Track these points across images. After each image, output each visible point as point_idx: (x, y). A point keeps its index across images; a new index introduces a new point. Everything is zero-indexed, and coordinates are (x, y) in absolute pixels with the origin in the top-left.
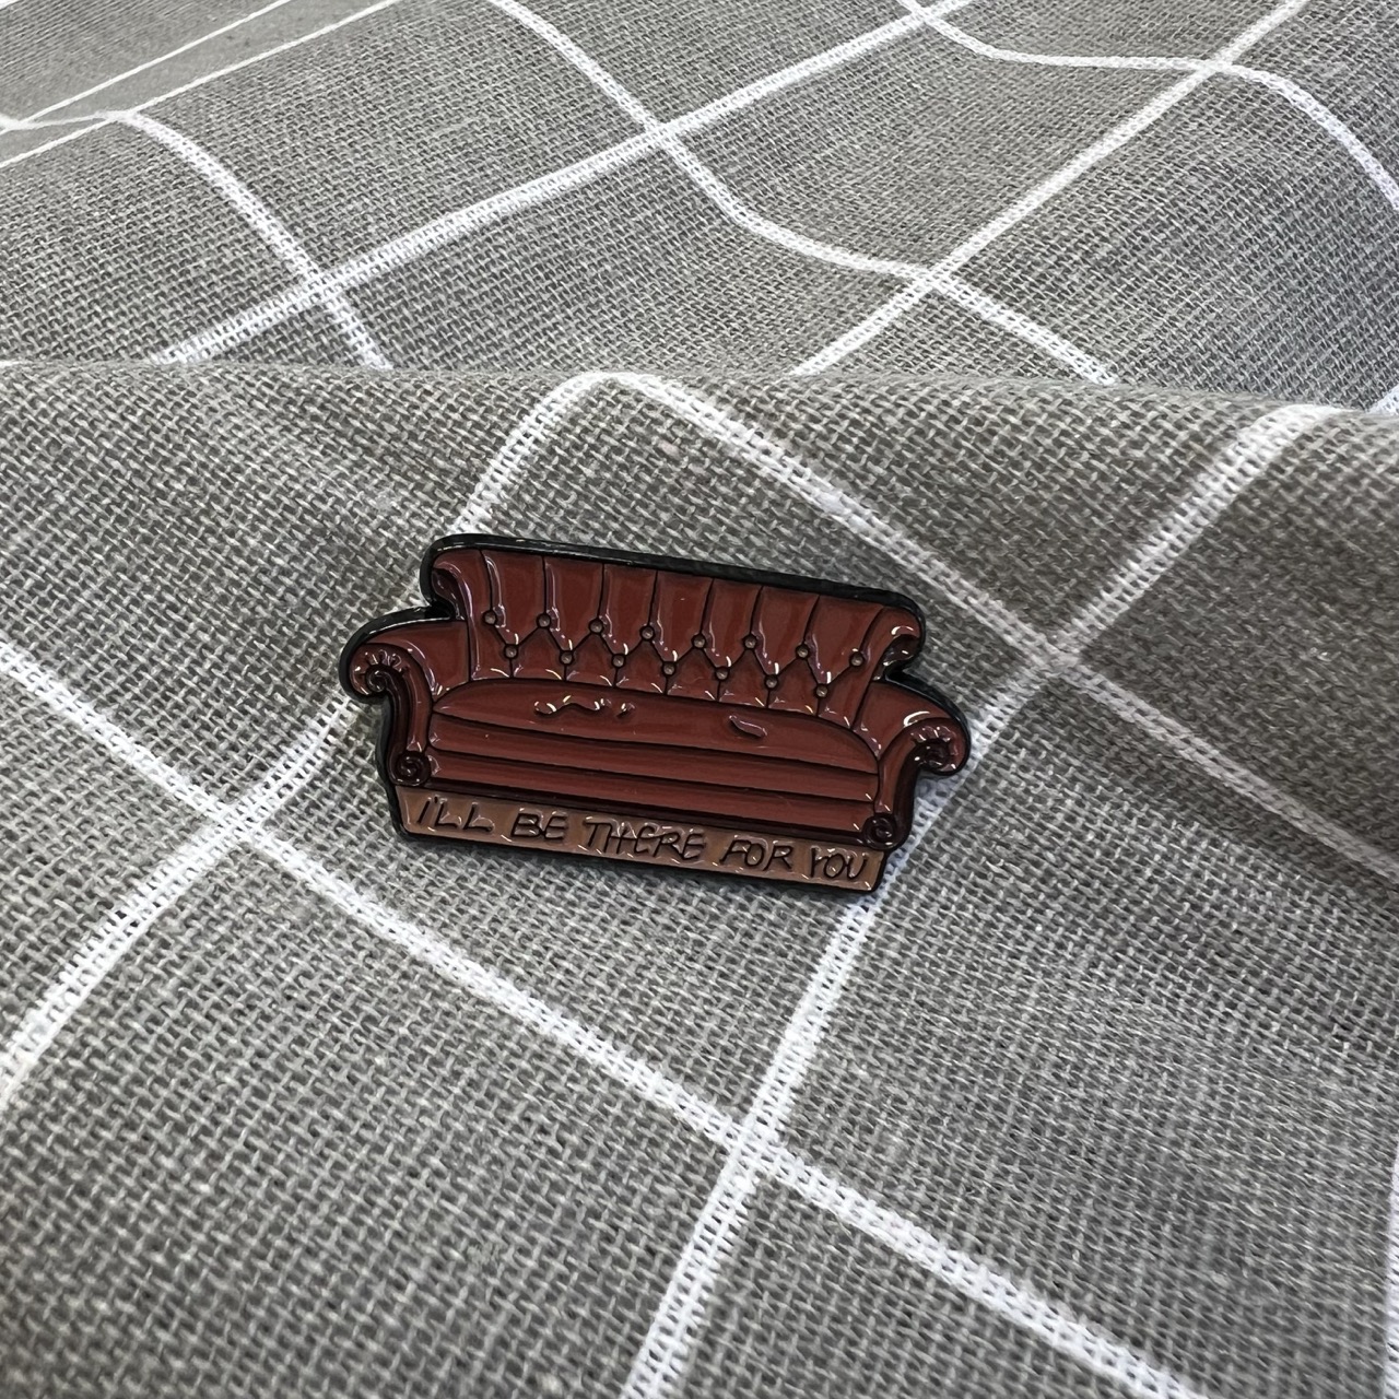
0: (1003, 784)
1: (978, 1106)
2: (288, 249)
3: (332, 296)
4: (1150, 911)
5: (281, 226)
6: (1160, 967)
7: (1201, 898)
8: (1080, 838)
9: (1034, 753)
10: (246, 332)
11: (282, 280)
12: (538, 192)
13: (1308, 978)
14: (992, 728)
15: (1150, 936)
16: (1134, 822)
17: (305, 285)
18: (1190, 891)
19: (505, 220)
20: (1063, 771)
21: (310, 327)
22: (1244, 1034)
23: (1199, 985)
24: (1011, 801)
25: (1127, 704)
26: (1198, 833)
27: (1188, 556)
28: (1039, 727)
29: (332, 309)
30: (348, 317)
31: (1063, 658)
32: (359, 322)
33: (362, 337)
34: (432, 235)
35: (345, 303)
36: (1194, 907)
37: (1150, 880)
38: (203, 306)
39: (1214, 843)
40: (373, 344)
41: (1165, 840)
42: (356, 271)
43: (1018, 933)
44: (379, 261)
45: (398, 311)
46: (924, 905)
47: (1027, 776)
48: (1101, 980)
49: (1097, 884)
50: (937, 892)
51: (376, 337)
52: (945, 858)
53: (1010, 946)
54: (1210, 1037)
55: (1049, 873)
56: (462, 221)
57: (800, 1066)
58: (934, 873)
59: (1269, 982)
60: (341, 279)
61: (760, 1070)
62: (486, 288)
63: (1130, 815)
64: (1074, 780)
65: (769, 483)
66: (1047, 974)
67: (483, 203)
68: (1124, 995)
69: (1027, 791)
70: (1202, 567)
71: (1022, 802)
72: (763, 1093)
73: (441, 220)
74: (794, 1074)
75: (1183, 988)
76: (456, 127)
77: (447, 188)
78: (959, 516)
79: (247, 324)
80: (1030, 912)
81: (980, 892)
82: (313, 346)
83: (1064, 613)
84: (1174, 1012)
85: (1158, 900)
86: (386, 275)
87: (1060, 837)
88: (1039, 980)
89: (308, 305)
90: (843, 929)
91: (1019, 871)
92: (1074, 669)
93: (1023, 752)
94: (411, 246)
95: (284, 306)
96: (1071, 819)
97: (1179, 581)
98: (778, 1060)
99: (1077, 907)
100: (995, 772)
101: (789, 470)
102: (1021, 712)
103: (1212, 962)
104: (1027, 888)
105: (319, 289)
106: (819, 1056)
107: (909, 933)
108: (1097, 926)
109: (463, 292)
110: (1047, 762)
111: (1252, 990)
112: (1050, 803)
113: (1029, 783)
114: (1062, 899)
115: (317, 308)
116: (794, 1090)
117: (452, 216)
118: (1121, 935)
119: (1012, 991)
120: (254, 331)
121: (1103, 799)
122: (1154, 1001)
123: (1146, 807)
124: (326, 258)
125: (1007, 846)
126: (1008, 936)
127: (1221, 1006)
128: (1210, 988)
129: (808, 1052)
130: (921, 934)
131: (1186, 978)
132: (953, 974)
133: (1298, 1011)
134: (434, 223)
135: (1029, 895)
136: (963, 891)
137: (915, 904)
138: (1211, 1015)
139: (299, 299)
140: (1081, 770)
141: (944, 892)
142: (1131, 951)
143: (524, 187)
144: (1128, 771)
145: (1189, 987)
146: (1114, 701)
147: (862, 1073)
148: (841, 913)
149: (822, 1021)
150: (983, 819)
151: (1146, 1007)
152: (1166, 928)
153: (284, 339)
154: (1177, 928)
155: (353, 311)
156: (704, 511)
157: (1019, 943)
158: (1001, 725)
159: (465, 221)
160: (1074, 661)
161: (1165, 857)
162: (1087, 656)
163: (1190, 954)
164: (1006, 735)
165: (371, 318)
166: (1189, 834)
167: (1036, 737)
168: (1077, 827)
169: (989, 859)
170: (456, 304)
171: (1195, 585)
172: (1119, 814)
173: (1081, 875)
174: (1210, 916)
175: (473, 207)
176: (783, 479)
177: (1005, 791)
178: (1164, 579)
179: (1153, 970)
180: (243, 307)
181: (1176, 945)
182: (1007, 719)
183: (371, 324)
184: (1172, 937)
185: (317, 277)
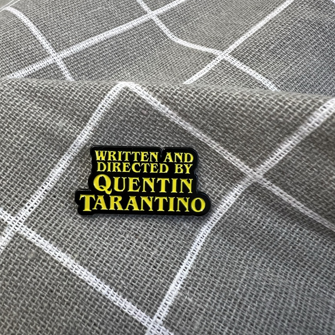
0: (239, 212)
1: (225, 310)
2: (47, 46)
3: (58, 60)
4: (280, 248)
5: (45, 38)
6: (282, 264)
7: (296, 245)
8: (261, 228)
9: (249, 202)
10: (34, 70)
11: (45, 55)
12: (117, 31)
13: (326, 269)
14: (236, 195)
15: (280, 255)
16: (277, 223)
17: (51, 57)
18: (292, 243)
19: (107, 40)
20: (257, 209)
21: (52, 69)
22: (306, 284)
23: (294, 270)
24: (241, 216)
25: (277, 190)
26: (296, 227)
27: (296, 148)
28: (250, 195)
29: (58, 64)
30: (62, 66)
31: (258, 176)
32: (66, 68)
33: (66, 72)
34: (87, 43)
35: (62, 62)
36: (293, 248)
37: (281, 240)
38: (22, 62)
39: (301, 230)
40: (69, 74)
41: (286, 228)
42: (66, 53)
43: (241, 253)
44: (72, 50)
45: (77, 65)
46: (215, 244)
47: (247, 210)
48: (265, 268)
49: (265, 241)
50: (219, 240)
51: (70, 72)
52: (221, 231)
53: (239, 257)
54: (296, 286)
55: (251, 237)
56: (95, 40)
57: (172, 298)
58: (218, 235)
59: (314, 269)
60: (61, 55)
61: (161, 300)
62: (101, 59)
63: (276, 221)
64: (260, 211)
65: (173, 123)
66: (249, 266)
67: (102, 34)
68: (271, 272)
69: (246, 214)
70: (301, 151)
71: (245, 217)
72: (160, 308)
73: (90, 39)
74: (171, 301)
75: (289, 270)
76: (95, 10)
77: (92, 29)
78: (227, 135)
79: (34, 67)
80: (245, 247)
81: (231, 241)
82: (53, 74)
83: (258, 163)
84: (286, 277)
85: (283, 245)
86: (74, 55)
87: (255, 227)
88: (247, 267)
89: (52, 63)
90: (192, 251)
91: (243, 236)
92: (261, 179)
93: (245, 203)
94: (81, 46)
95: (45, 63)
96: (259, 222)
97: (293, 155)
98: (166, 297)
99: (259, 246)
100: (237, 208)
101: (178, 120)
102: (245, 191)
103: (298, 263)
104: (245, 240)
105: (55, 58)
106: (179, 295)
107: (210, 252)
108: (265, 252)
109: (95, 60)
110: (252, 206)
111: (309, 272)
112: (253, 217)
113: (247, 212)
114: (255, 244)
115: (54, 64)
116: (170, 307)
117: (93, 38)
118: (272, 255)
119: (239, 271)
120: (36, 70)
121: (268, 217)
122: (281, 274)
123: (281, 219)
124: (58, 49)
125: (240, 229)
126: (239, 254)
127: (300, 276)
128: (297, 270)
129: (176, 293)
130: (214, 253)
131: (290, 268)
132: (222, 265)
133: (322, 278)
134: (88, 40)
135: (246, 243)
136: (226, 240)
137: (212, 244)
138: (296, 278)
139: (49, 61)
140: (262, 208)
141: (221, 240)
142: (274, 259)
143: (113, 30)
144: (276, 209)
145: (291, 270)
146: (273, 189)
147: (191, 300)
148: (191, 245)
149: (181, 283)
150: (233, 221)
151: (278, 276)
152: (285, 253)
153: (45, 72)
154: (288, 253)
155: (64, 65)
156: (155, 129)
157: (242, 256)
158: (239, 194)
159: (96, 39)
160: (261, 177)
161: (286, 233)
162: (265, 176)
163: (291, 261)
164: (240, 197)
165: (69, 67)
166: (293, 227)
167: (249, 198)
168: (261, 224)
169: (234, 232)
170: (92, 63)
171: (298, 156)
172: (273, 221)
173: (261, 238)
174: (298, 250)
175: (99, 36)
176: (177, 122)
177: (240, 214)
178: (289, 154)
179: (280, 265)
180: (34, 63)
181: (287, 258)
182: (241, 192)
183: (69, 69)
184: (286, 256)
185: (55, 55)
